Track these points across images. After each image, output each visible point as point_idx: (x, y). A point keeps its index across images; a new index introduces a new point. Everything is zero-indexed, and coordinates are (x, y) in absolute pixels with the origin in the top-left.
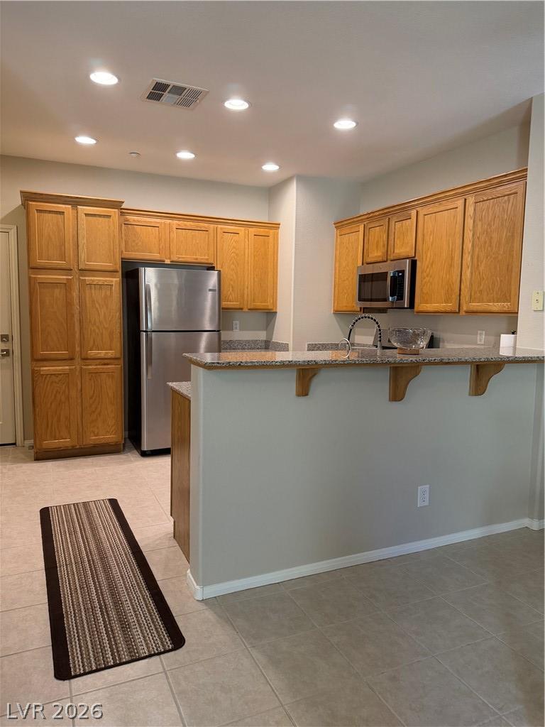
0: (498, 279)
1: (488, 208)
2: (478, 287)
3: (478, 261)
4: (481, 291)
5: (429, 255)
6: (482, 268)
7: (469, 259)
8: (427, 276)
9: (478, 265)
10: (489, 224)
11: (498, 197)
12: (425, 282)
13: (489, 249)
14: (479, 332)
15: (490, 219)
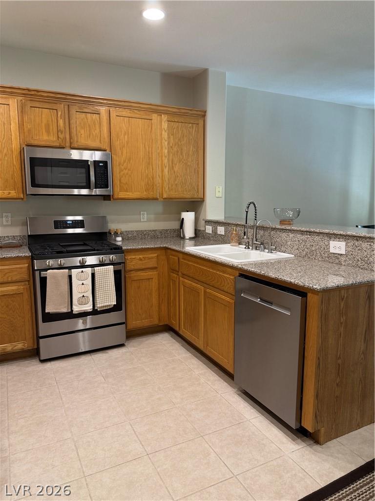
0: (189, 178)
1: (178, 127)
2: (174, 182)
3: (172, 163)
4: (177, 184)
5: (125, 152)
6: (176, 169)
7: (166, 161)
8: (125, 169)
9: (173, 167)
10: (179, 140)
11: (186, 123)
12: (124, 174)
13: (181, 156)
14: (142, 213)
15: (180, 136)
